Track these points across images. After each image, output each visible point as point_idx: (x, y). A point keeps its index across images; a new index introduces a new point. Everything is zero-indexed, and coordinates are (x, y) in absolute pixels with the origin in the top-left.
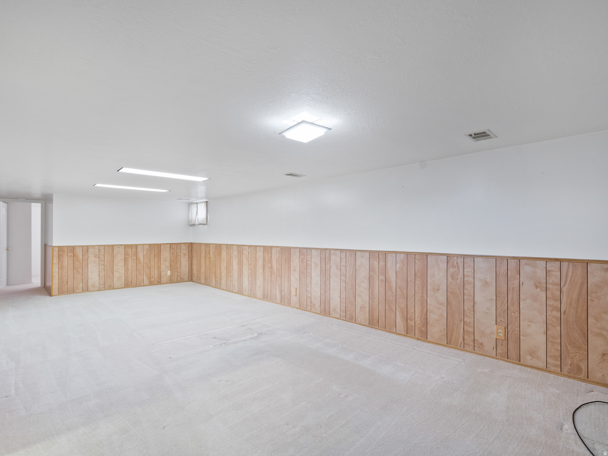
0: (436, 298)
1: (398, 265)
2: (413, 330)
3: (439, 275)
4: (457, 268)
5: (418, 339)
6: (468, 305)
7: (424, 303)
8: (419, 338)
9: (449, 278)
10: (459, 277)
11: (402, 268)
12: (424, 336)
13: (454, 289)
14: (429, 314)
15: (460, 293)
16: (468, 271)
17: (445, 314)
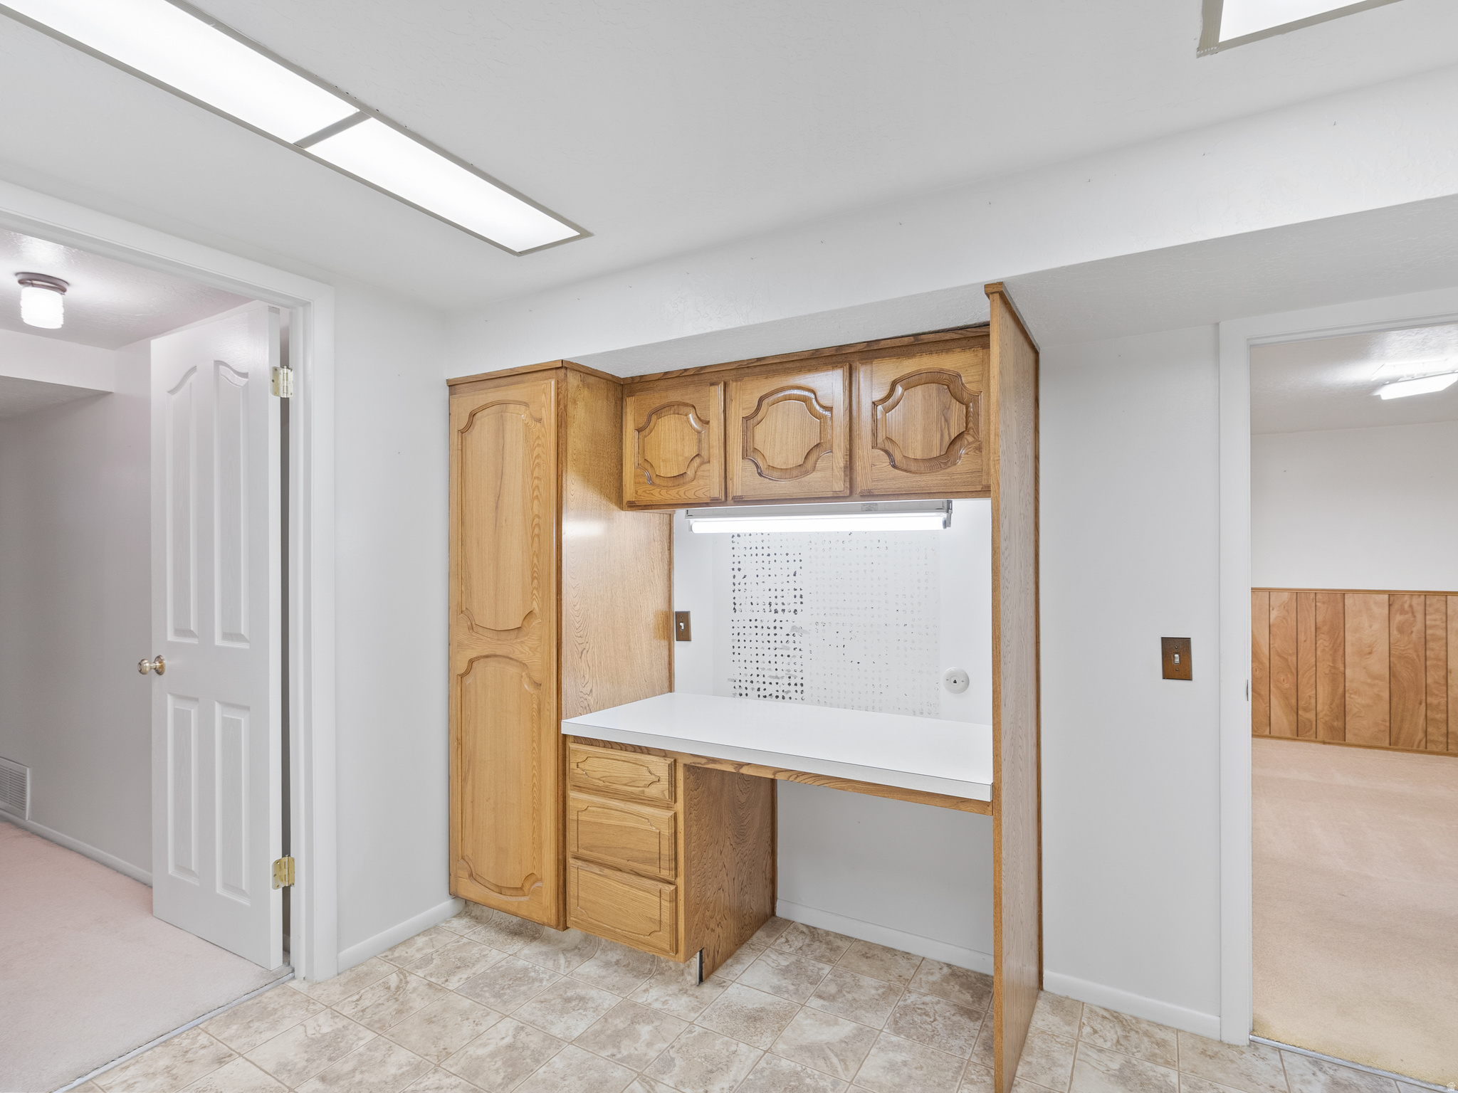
0: (1365, 668)
1: (1274, 614)
2: (1312, 728)
3: (1371, 627)
4: (1410, 615)
5: (1324, 743)
6: (1434, 676)
7: (1337, 677)
8: (1327, 740)
9: (1395, 632)
10: (1415, 629)
11: (1285, 618)
12: (1337, 734)
13: (1404, 650)
14: (1350, 697)
15: (1418, 656)
16: (1434, 619)
17: (1386, 695)
